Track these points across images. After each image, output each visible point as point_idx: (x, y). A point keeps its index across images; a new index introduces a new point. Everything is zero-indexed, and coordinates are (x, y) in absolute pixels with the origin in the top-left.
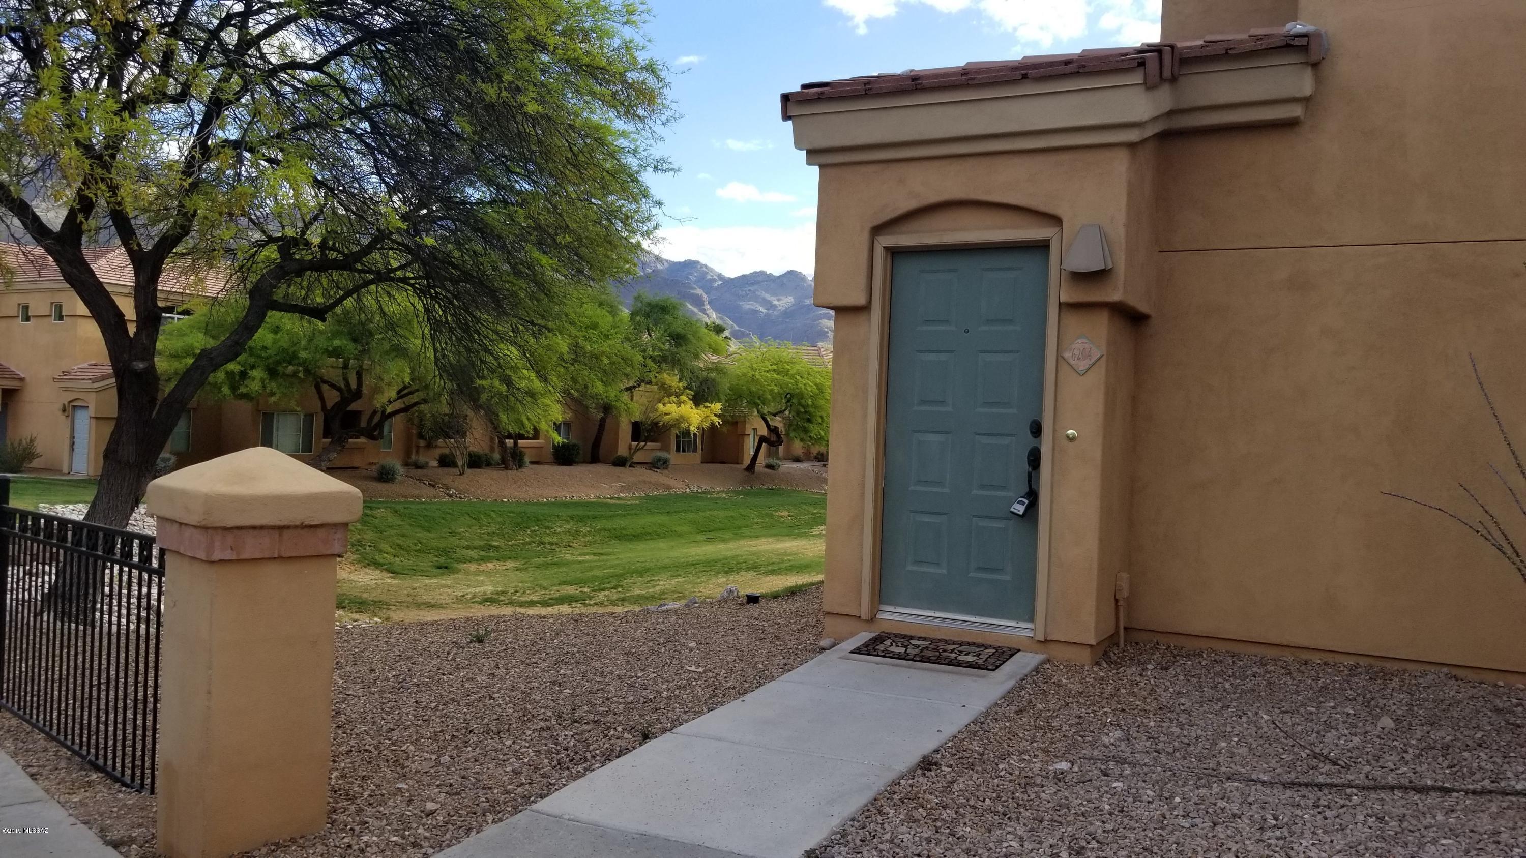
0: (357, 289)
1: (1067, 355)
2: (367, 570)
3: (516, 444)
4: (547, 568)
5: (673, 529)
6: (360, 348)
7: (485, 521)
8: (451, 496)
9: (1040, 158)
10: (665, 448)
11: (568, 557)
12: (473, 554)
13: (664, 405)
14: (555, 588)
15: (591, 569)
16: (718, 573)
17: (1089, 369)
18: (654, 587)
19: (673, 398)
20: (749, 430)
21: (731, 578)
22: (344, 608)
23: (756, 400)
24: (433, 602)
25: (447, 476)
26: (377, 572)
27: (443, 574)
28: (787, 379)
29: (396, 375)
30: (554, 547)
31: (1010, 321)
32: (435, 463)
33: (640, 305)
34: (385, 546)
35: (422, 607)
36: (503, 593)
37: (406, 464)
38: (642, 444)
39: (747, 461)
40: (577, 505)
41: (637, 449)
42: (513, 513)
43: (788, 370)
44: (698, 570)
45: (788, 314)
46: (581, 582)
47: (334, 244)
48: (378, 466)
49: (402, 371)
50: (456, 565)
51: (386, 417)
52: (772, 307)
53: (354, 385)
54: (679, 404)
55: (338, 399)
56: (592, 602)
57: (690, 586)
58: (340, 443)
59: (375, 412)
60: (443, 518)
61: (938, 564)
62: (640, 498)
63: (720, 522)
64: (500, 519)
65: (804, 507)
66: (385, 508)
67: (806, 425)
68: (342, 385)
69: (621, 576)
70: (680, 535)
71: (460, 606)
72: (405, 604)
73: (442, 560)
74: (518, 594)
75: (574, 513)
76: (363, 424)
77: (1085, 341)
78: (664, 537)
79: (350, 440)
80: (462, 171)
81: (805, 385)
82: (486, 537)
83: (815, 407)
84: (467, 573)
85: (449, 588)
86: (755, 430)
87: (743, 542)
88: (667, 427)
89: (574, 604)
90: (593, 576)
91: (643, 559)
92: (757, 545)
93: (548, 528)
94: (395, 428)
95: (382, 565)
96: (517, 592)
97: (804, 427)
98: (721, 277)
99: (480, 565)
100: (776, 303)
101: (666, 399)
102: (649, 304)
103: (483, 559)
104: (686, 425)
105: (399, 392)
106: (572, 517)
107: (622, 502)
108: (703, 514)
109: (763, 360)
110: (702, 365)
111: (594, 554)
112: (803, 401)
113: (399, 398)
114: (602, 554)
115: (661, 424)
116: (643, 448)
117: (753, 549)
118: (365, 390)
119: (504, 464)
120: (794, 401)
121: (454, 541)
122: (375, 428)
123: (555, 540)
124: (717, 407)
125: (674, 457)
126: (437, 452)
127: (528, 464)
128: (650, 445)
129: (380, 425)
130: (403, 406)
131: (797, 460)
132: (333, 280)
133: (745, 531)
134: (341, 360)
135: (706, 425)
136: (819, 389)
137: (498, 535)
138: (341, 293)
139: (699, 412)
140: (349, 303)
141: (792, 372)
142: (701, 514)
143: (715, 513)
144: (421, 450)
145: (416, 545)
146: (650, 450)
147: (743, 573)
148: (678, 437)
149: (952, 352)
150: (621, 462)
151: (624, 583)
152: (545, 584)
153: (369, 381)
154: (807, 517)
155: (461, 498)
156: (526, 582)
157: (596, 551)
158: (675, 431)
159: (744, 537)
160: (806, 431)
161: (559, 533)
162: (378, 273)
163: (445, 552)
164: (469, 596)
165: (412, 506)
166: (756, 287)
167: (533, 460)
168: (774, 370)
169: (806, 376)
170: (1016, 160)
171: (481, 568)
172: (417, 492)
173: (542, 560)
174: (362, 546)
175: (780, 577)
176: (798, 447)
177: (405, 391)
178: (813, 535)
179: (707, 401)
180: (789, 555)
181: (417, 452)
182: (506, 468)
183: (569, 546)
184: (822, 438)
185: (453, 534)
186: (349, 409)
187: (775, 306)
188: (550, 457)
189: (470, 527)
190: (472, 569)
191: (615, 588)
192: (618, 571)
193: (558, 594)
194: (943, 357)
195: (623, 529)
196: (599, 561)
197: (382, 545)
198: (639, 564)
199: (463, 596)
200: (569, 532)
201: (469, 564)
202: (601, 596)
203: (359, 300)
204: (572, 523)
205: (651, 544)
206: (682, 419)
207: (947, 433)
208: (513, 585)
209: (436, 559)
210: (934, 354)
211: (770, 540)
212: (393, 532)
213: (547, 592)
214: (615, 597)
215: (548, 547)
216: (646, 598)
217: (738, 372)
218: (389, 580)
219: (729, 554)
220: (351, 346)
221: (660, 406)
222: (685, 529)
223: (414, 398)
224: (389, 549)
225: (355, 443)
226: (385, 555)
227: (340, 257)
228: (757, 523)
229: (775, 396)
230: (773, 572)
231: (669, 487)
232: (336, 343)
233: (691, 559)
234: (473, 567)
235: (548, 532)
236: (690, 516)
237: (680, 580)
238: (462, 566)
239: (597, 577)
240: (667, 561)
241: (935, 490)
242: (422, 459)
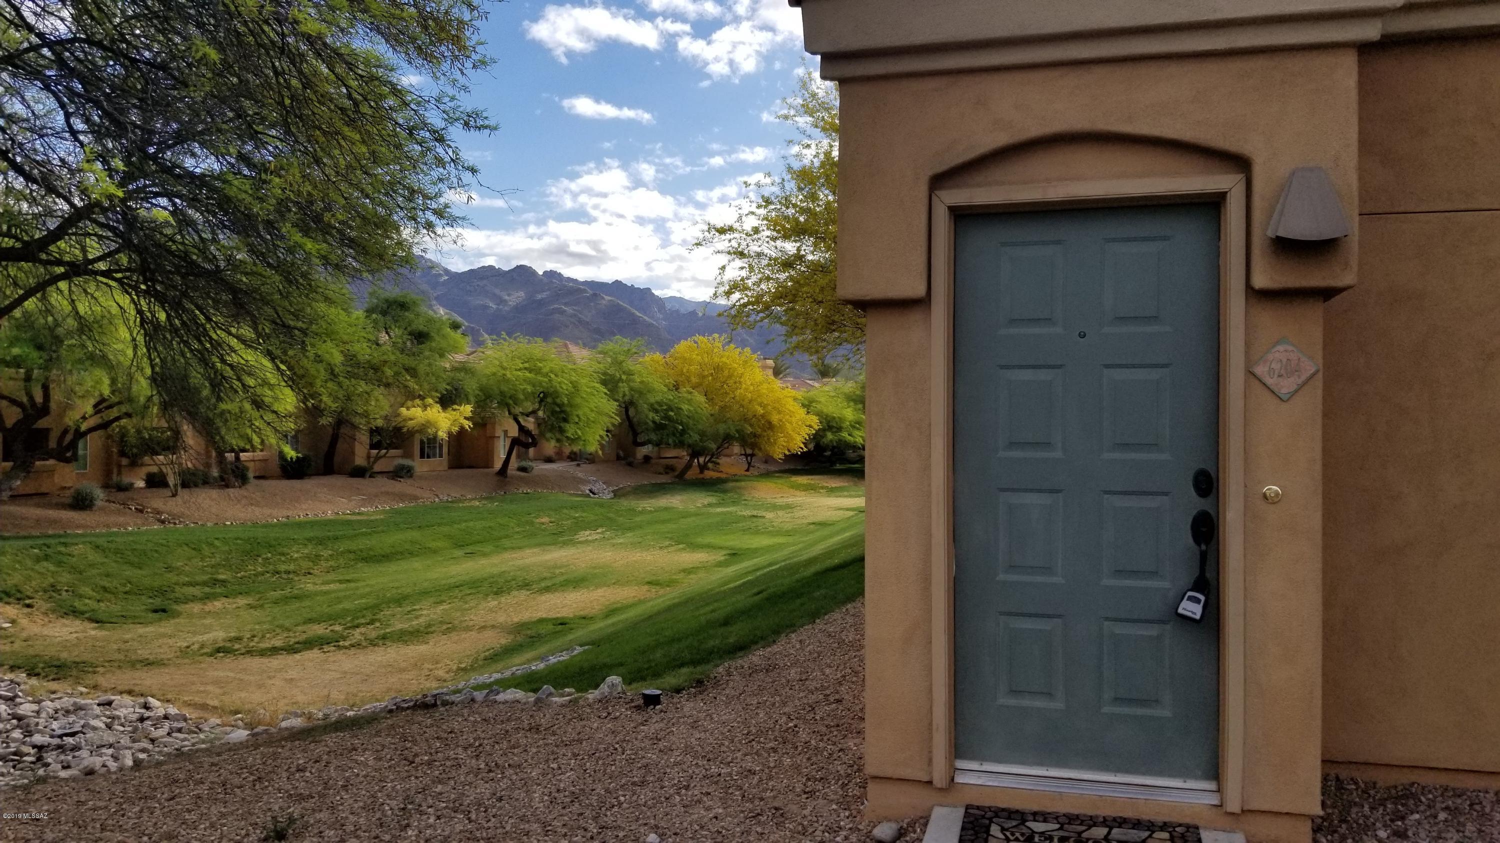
0: (41, 288)
1: (1259, 370)
2: (64, 621)
3: (237, 458)
4: (286, 604)
5: (427, 545)
6: (45, 356)
7: (206, 550)
8: (163, 522)
9: (1212, 67)
10: (408, 455)
11: (310, 587)
12: (196, 591)
13: (408, 409)
14: (300, 628)
15: (339, 600)
16: (487, 595)
17: (1296, 391)
18: (417, 618)
19: (418, 401)
20: (499, 433)
21: (503, 599)
22: (37, 675)
23: (507, 401)
24: (151, 658)
25: (158, 501)
26: (78, 622)
27: (160, 620)
28: (540, 378)
29: (91, 387)
30: (291, 576)
31: (1154, 319)
32: (141, 484)
33: (375, 301)
34: (86, 590)
35: (138, 666)
36: (238, 639)
37: (106, 486)
38: (384, 451)
39: (498, 465)
40: (313, 524)
41: (378, 458)
42: (241, 539)
43: (540, 369)
44: (463, 593)
45: (520, 309)
46: (331, 618)
47: (9, 228)
48: (72, 490)
49: (99, 382)
50: (175, 607)
51: (79, 435)
52: (502, 301)
53: (39, 398)
54: (425, 407)
55: (21, 416)
56: (347, 644)
57: (458, 614)
58: (24, 467)
59: (65, 432)
60: (156, 551)
61: (1049, 695)
62: (384, 512)
63: (478, 535)
64: (227, 548)
65: (565, 511)
66: (84, 543)
67: (562, 425)
68: (25, 399)
69: (376, 608)
70: (435, 552)
71: (186, 661)
72: (116, 664)
73: (158, 602)
74: (256, 639)
75: (312, 534)
76: (53, 444)
77: (1290, 348)
78: (417, 556)
79: (38, 463)
80: (181, 138)
81: (560, 383)
82: (209, 570)
83: (571, 405)
84: (191, 616)
85: (170, 637)
86: (506, 432)
87: (507, 555)
88: (411, 433)
89: (326, 648)
90: (344, 609)
91: (397, 584)
92: (523, 558)
93: (283, 554)
94: (90, 447)
95: (82, 613)
96: (254, 636)
97: (560, 427)
98: (447, 272)
99: (205, 604)
100: (507, 298)
101: (409, 403)
102: (387, 301)
103: (207, 598)
104: (434, 431)
105: (95, 406)
106: (309, 540)
107: (365, 518)
108: (459, 526)
109: (513, 358)
110: (448, 366)
111: (341, 582)
112: (558, 401)
113: (96, 413)
114: (348, 581)
115: (405, 430)
116: (384, 456)
117: (519, 563)
118: (53, 405)
119: (224, 483)
120: (549, 400)
121: (173, 577)
122: (68, 448)
123: (292, 567)
124: (467, 409)
125: (420, 466)
126: (143, 471)
127: (252, 480)
128: (393, 452)
129: (73, 445)
130: (100, 421)
131: (549, 460)
132: (9, 276)
133: (506, 543)
134: (22, 371)
135: (455, 429)
136: (574, 387)
137: (224, 566)
138: (21, 292)
139: (447, 415)
140: (31, 304)
141: (545, 370)
142: (456, 526)
143: (471, 524)
144: (123, 470)
145: (125, 585)
146: (393, 459)
147: (515, 593)
148: (422, 442)
149: (1060, 367)
150: (359, 473)
151: (380, 616)
152: (287, 623)
153: (57, 396)
154: (569, 522)
155: (175, 524)
156: (264, 622)
157: (341, 578)
158: (417, 438)
159: (505, 549)
160: (562, 431)
161: (296, 559)
162: (71, 264)
163: (161, 592)
164: (196, 646)
165: (118, 539)
166: (485, 282)
167: (257, 474)
168: (526, 369)
169: (560, 373)
170: (1174, 69)
171: (207, 608)
172: (122, 519)
173: (278, 594)
174: (58, 591)
175: (557, 594)
176: (550, 447)
177: (104, 405)
178: (580, 542)
179: (454, 403)
180: (560, 567)
181: (119, 473)
182: (227, 486)
183: (309, 573)
184: (579, 438)
185: (169, 569)
186: (35, 426)
187: (506, 301)
188: (278, 471)
189: (189, 559)
190: (195, 610)
191: (372, 622)
192: (371, 601)
193: (305, 636)
194: (1043, 375)
195: (370, 549)
196: (347, 589)
197: (83, 588)
198: (394, 591)
199: (188, 647)
200: (308, 557)
201: (191, 605)
202: (357, 635)
203: (44, 298)
204: (310, 547)
205: (404, 565)
206: (428, 424)
207: (1051, 491)
208: (249, 627)
209: (151, 601)
210: (1030, 371)
211: (535, 550)
212: (95, 572)
213: (291, 634)
214: (373, 635)
215: (285, 576)
216: (411, 633)
217: (488, 371)
218: (93, 631)
219: (495, 570)
220: (35, 354)
221: (403, 410)
222: (439, 544)
223: (114, 413)
224: (91, 593)
225: (44, 466)
226: (87, 601)
227: (18, 245)
228: (518, 532)
229: (527, 396)
230: (547, 589)
231: (416, 498)
232: (16, 351)
233: (453, 580)
234: (196, 607)
235: (283, 559)
236: (445, 529)
237: (445, 606)
238: (180, 608)
239: (347, 610)
240: (426, 584)
241: (1039, 579)
242: (126, 479)
